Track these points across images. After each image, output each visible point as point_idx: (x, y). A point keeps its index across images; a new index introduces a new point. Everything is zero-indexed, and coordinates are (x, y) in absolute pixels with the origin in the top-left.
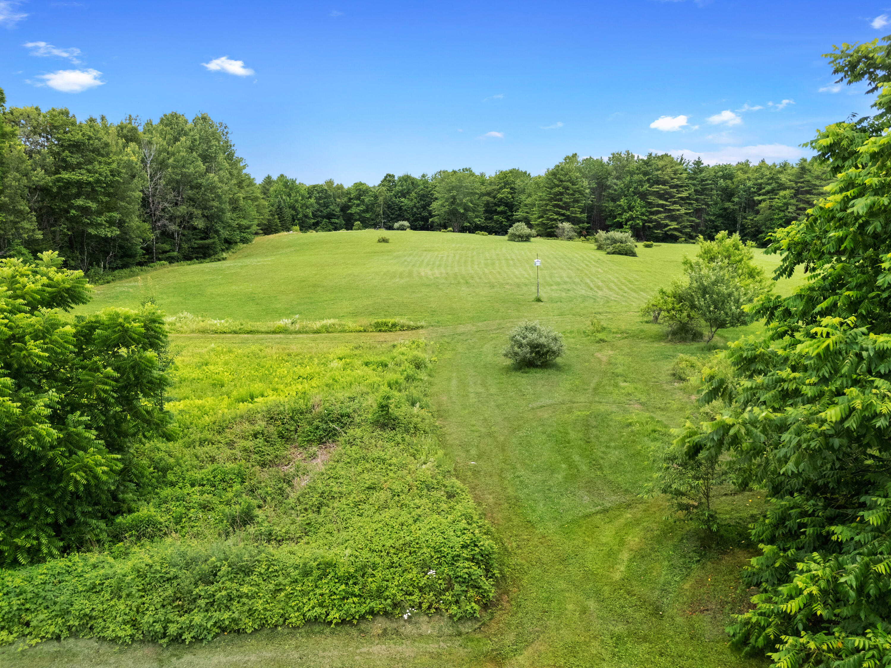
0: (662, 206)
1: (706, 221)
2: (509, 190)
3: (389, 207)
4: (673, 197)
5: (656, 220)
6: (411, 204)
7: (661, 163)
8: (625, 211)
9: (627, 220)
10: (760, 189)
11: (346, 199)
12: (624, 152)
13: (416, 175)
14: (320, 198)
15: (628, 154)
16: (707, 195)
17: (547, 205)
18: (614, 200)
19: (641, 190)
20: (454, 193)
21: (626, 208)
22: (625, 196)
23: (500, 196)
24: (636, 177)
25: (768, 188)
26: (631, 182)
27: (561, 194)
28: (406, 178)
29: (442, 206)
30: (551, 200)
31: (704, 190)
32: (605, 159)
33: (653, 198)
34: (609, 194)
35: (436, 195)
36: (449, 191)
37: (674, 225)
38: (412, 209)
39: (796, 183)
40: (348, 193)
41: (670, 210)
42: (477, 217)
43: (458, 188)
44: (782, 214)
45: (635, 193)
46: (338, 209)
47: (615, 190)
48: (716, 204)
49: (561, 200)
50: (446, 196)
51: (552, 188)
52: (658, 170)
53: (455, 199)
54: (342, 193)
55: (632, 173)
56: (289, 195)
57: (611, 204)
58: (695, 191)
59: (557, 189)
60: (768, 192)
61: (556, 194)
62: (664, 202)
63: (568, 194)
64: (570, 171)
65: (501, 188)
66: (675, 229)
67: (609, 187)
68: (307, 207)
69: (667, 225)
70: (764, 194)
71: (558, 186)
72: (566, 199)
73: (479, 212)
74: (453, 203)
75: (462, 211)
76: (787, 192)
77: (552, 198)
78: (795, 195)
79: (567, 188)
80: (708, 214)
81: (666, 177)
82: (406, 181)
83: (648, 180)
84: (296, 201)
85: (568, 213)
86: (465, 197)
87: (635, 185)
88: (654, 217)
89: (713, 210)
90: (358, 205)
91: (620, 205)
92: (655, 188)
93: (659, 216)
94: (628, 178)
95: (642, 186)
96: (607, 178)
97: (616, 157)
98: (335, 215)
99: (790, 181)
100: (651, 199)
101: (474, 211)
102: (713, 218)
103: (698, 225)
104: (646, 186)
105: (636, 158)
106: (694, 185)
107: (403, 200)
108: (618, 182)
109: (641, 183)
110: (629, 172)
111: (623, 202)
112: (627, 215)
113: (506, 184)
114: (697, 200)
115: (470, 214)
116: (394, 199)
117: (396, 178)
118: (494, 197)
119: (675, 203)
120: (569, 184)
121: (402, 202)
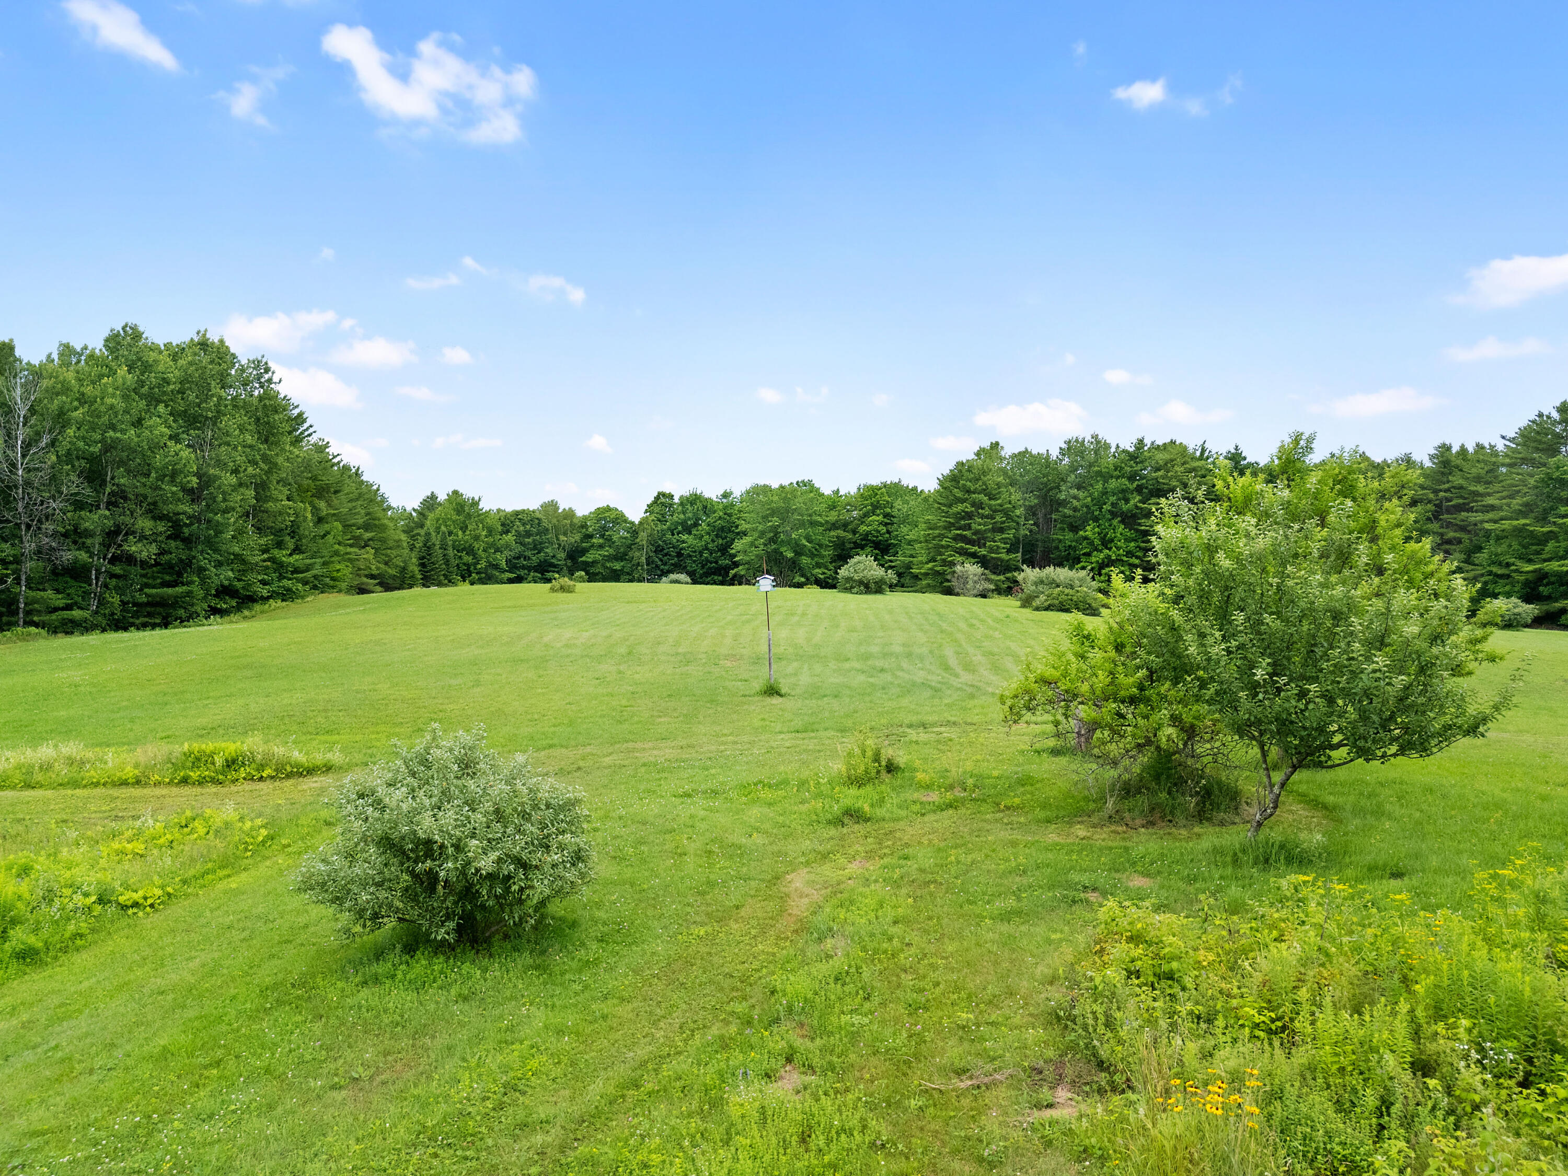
2: (880, 518)
3: (658, 550)
7: (1161, 457)
8: (1096, 550)
9: (1101, 566)
11: (577, 537)
12: (1088, 438)
13: (712, 492)
14: (528, 534)
15: (1098, 442)
18: (1074, 529)
19: (1125, 507)
20: (776, 521)
21: (1097, 542)
22: (1096, 519)
23: (863, 528)
24: (1113, 484)
26: (1105, 493)
27: (969, 516)
28: (694, 500)
29: (752, 544)
30: (948, 527)
32: (1055, 453)
34: (1065, 516)
35: (744, 526)
36: (765, 518)
38: (701, 553)
40: (584, 526)
42: (818, 565)
43: (784, 513)
45: (1114, 515)
46: (562, 555)
47: (1075, 510)
49: (969, 527)
50: (760, 528)
51: (950, 506)
52: (1158, 469)
53: (777, 534)
54: (572, 524)
55: (1106, 477)
56: (464, 528)
57: (1069, 535)
59: (960, 507)
63: (983, 517)
64: (984, 473)
65: (866, 515)
67: (1063, 503)
68: (497, 550)
71: (963, 501)
72: (977, 524)
73: (823, 557)
74: (772, 540)
75: (790, 555)
77: (952, 524)
78: (1436, 516)
79: (979, 505)
81: (1175, 483)
82: (692, 503)
83: (1139, 489)
84: (477, 538)
85: (983, 552)
86: (795, 528)
87: (1113, 499)
90: (601, 546)
91: (1086, 538)
94: (1099, 486)
95: (1127, 501)
96: (1058, 487)
97: (1073, 448)
98: (555, 566)
101: (812, 556)
104: (1135, 499)
105: (1113, 450)
107: (685, 537)
108: (1081, 494)
109: (1124, 494)
110: (1099, 473)
111: (1090, 531)
112: (1099, 556)
113: (876, 507)
115: (805, 560)
116: (669, 536)
117: (676, 500)
118: (854, 532)
120: (982, 498)
121: (683, 542)
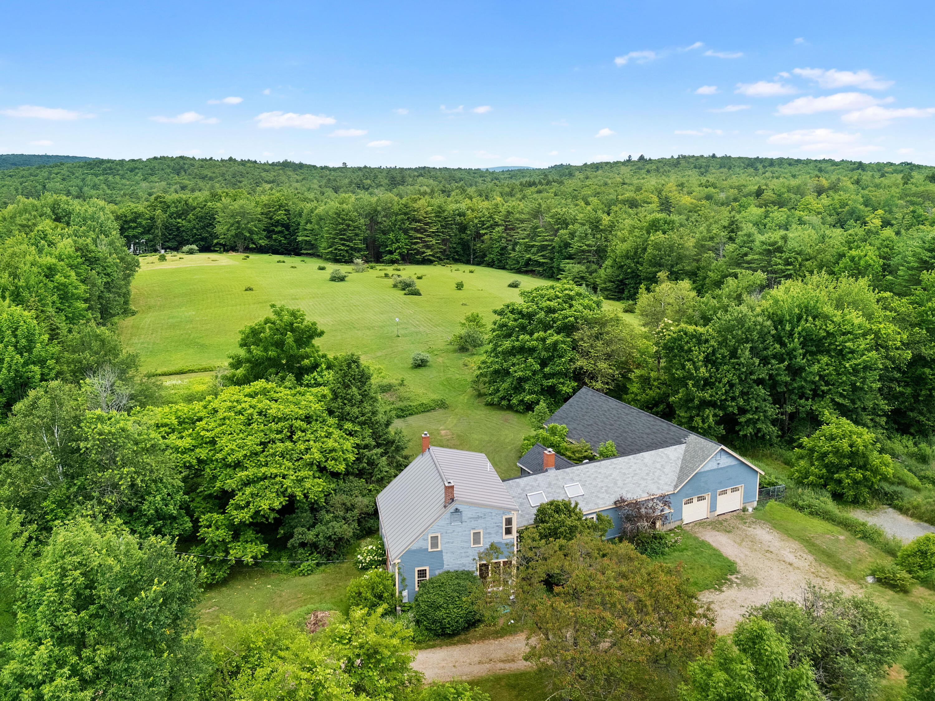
0: (420, 238)
1: (450, 248)
2: (283, 212)
3: (166, 228)
4: (426, 231)
5: (416, 249)
6: (190, 225)
7: (416, 206)
9: (396, 249)
10: (483, 225)
16: (449, 228)
17: (334, 238)
18: (384, 233)
19: (404, 227)
20: (239, 218)
22: (393, 231)
23: (276, 217)
24: (399, 217)
25: (488, 224)
26: (396, 220)
27: (345, 230)
29: (227, 230)
31: (447, 224)
33: (413, 232)
34: (380, 228)
35: (219, 219)
36: (233, 217)
37: (429, 252)
38: (192, 230)
39: (505, 221)
41: (425, 242)
42: (260, 239)
44: (498, 245)
45: (399, 229)
47: (385, 227)
48: (456, 235)
49: (344, 235)
50: (230, 221)
51: (337, 225)
52: (415, 211)
53: (240, 224)
55: (397, 214)
57: (383, 237)
58: (441, 225)
59: (341, 226)
60: (488, 227)
61: (341, 230)
62: (421, 236)
63: (350, 230)
64: (350, 212)
65: (276, 210)
66: (430, 255)
67: (381, 223)
69: (424, 253)
70: (486, 229)
71: (342, 224)
72: (349, 234)
74: (238, 228)
75: (248, 235)
76: (500, 228)
77: (338, 233)
78: (505, 230)
79: (348, 226)
80: (451, 243)
81: (421, 217)
83: (408, 219)
85: (352, 245)
86: (249, 222)
87: (399, 223)
88: (415, 247)
89: (454, 240)
90: (135, 228)
91: (390, 238)
92: (414, 225)
93: (418, 245)
95: (404, 224)
96: (377, 215)
99: (501, 220)
100: (412, 233)
102: (455, 246)
103: (445, 250)
104: (407, 224)
106: (439, 221)
107: (180, 221)
108: (387, 220)
109: (403, 221)
110: (393, 212)
111: (391, 235)
112: (395, 246)
113: (281, 206)
114: (442, 232)
115: (255, 237)
116: (170, 220)
117: (168, 200)
118: (271, 219)
119: (428, 236)
120: (350, 222)
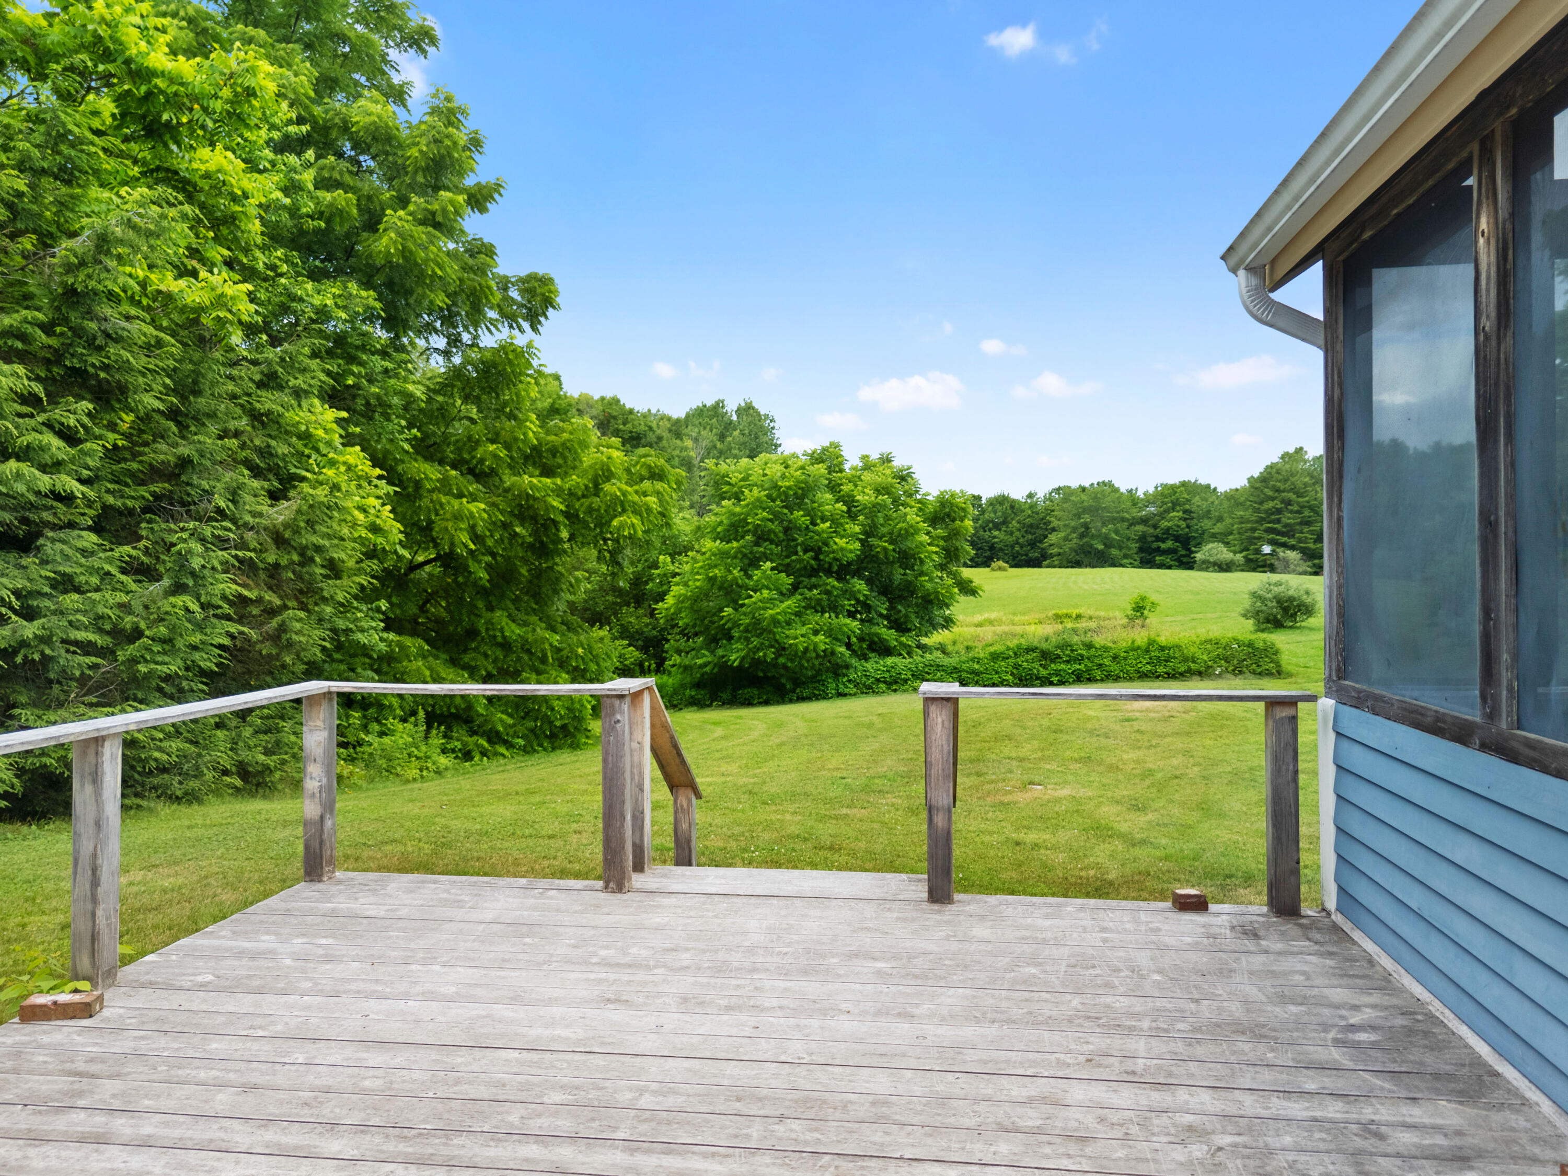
6: (1011, 539)
13: (1018, 494)
17: (1254, 530)
28: (1002, 500)
43: (1093, 510)
61: (1269, 512)
64: (1292, 475)
73: (1130, 549)
77: (1263, 519)
79: (1288, 503)
82: (1001, 503)
101: (1120, 548)
115: (1114, 552)
120: (1292, 496)
121: (995, 537)
